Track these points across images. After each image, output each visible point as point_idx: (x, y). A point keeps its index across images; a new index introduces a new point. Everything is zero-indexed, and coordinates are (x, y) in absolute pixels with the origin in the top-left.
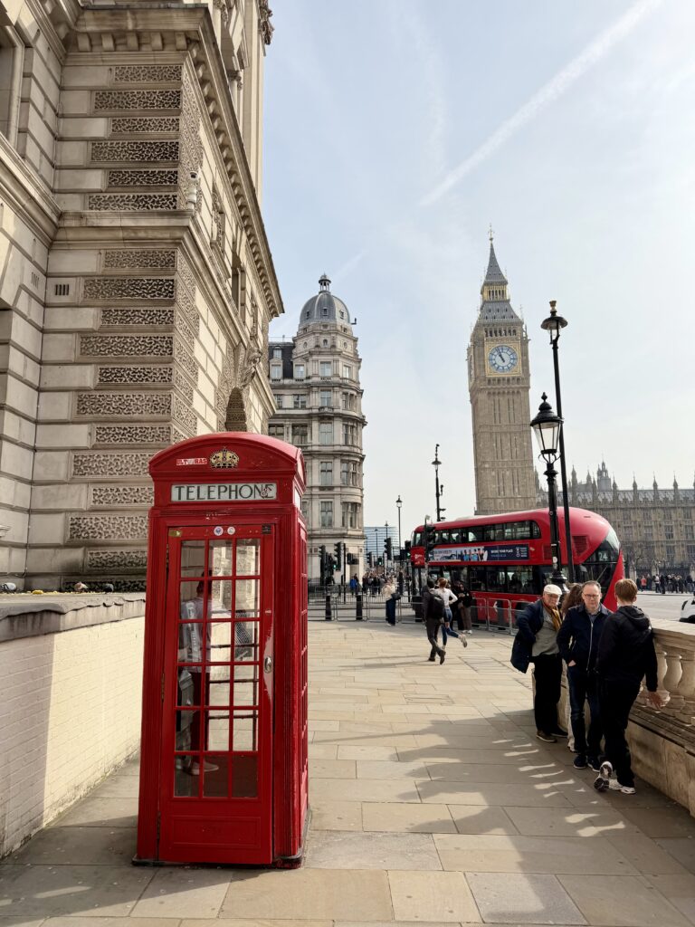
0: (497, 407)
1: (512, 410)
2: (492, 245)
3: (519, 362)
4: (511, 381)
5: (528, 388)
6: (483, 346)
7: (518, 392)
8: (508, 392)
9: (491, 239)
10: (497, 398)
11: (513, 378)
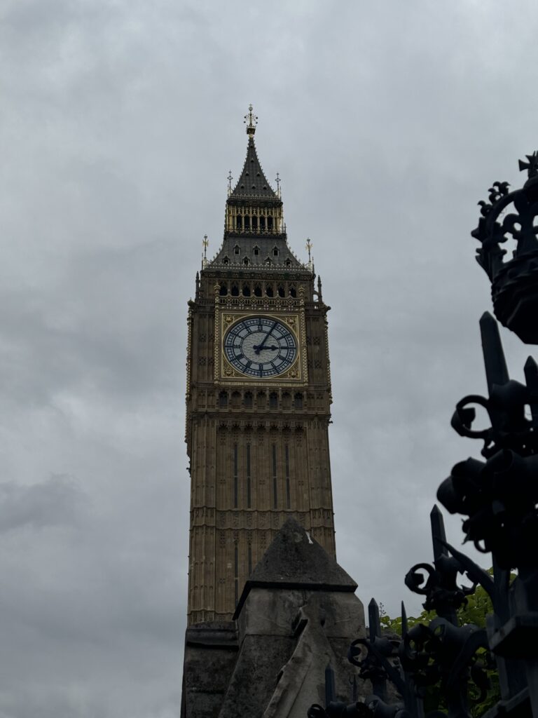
0: (241, 463)
1: (280, 474)
2: (251, 141)
3: (301, 357)
4: (280, 399)
5: (325, 419)
6: (212, 316)
7: (299, 429)
8: (274, 428)
9: (251, 131)
10: (242, 441)
11: (286, 393)
